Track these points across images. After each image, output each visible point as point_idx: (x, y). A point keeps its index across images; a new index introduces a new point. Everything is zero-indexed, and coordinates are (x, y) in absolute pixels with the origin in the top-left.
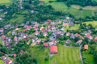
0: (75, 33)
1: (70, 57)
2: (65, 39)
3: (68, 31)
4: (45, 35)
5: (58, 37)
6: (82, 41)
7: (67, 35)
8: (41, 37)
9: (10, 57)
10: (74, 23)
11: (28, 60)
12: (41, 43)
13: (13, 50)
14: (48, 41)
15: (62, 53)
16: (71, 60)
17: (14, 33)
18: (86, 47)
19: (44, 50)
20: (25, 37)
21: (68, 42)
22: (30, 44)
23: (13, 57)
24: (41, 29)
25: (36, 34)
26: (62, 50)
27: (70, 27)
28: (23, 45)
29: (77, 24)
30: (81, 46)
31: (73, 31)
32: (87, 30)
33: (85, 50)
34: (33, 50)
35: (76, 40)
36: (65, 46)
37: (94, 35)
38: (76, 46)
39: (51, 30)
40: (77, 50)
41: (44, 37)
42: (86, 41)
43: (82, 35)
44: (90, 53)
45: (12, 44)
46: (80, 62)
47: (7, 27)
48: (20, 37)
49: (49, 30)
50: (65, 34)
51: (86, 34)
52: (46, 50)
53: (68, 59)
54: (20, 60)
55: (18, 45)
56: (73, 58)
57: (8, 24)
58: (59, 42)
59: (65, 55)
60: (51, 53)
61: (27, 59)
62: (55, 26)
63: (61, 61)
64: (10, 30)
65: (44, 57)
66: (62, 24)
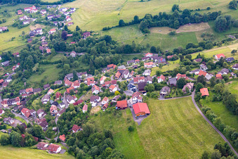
0: (174, 75)
1: (178, 115)
2: (158, 88)
3: (158, 74)
4: (115, 90)
5: (143, 88)
6: (192, 84)
7: (160, 81)
8: (108, 96)
9: (53, 142)
10: (167, 60)
11: (95, 137)
12: (112, 104)
13: (56, 131)
14: (124, 98)
15: (159, 112)
16: (181, 119)
17: (45, 100)
18: (204, 91)
19: (121, 115)
20: (72, 102)
21: (166, 90)
22: (88, 111)
23: (59, 141)
24: (102, 82)
25: (96, 92)
26: (157, 107)
27: (160, 66)
28: (74, 115)
29: (173, 60)
30: (193, 93)
31: (169, 72)
32: (196, 66)
33: (204, 97)
34: (98, 121)
35: (181, 84)
36: (161, 99)
37: (213, 72)
38: (183, 95)
39: (124, 79)
40: (189, 101)
41: (113, 94)
42: (201, 81)
43: (189, 75)
44: (215, 100)
45: (49, 121)
46: (200, 117)
47: (26, 93)
48: (62, 104)
49: (120, 80)
50: (155, 80)
51: (196, 73)
52: (126, 114)
53: (175, 118)
54: (77, 140)
55: (63, 118)
56: (183, 115)
57: (27, 86)
58: (148, 95)
59: (167, 113)
60: (138, 117)
61: (91, 136)
62: (130, 71)
63: (162, 124)
64: (35, 98)
65: (125, 126)
66: (142, 65)
